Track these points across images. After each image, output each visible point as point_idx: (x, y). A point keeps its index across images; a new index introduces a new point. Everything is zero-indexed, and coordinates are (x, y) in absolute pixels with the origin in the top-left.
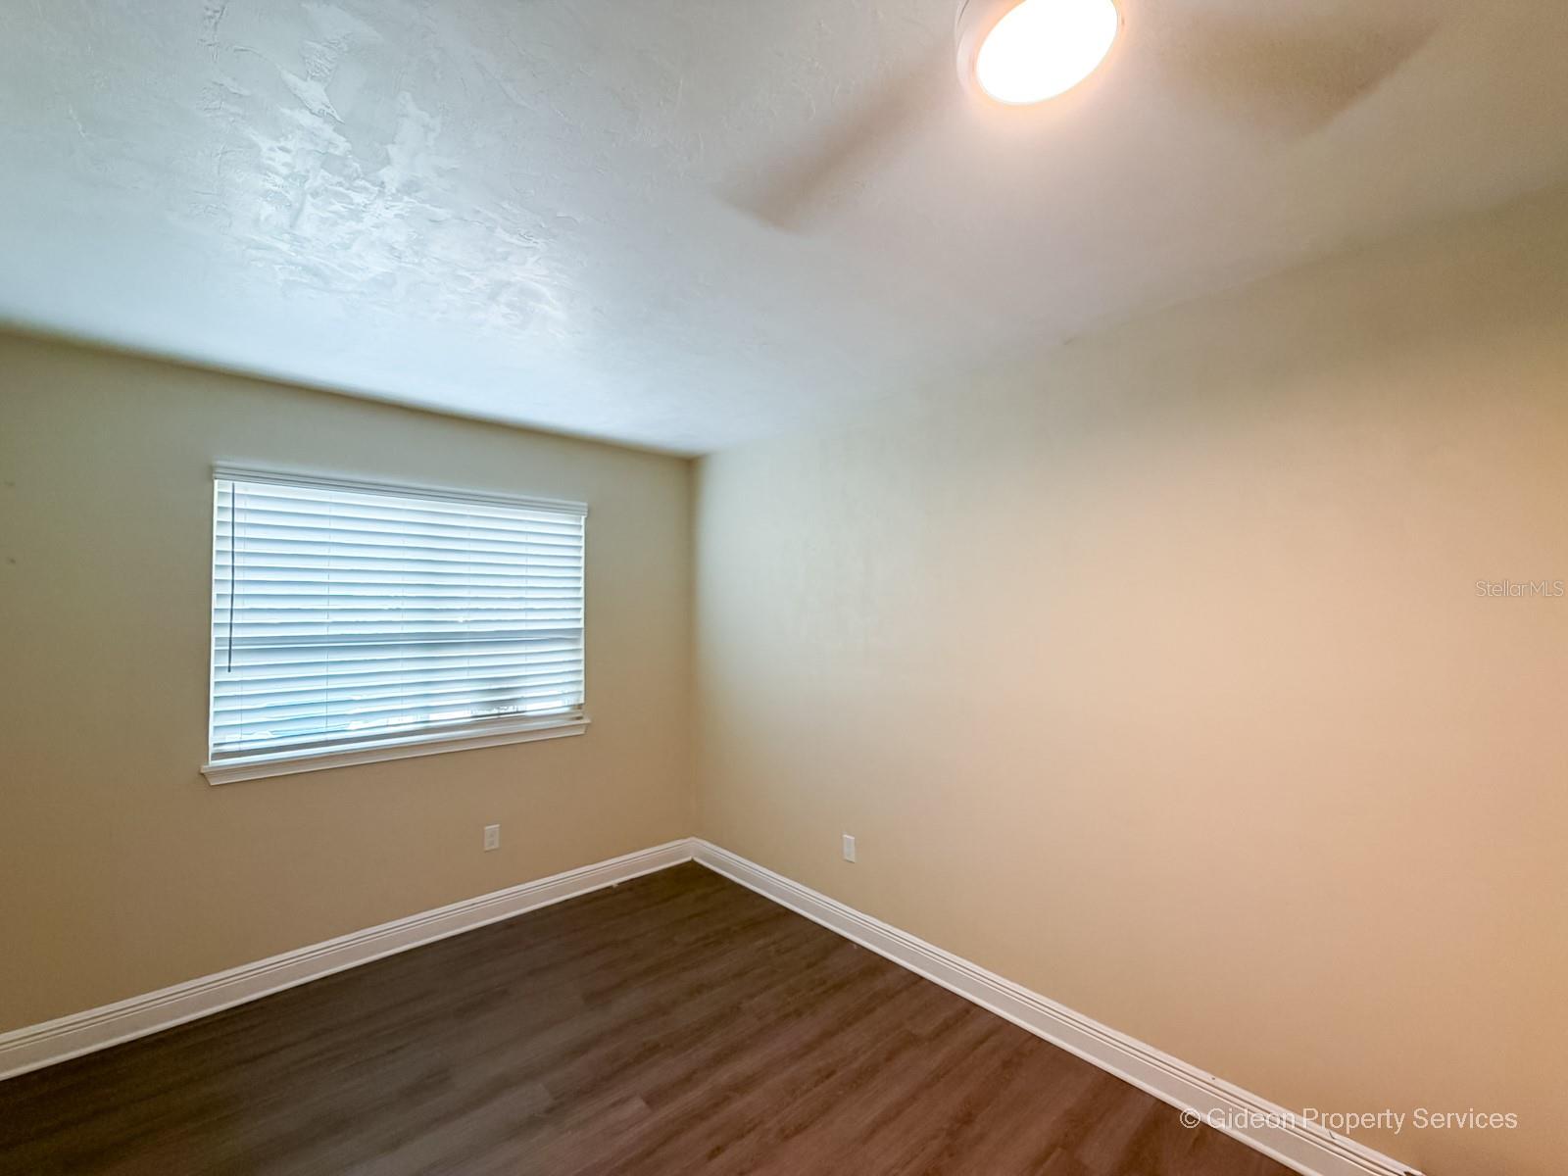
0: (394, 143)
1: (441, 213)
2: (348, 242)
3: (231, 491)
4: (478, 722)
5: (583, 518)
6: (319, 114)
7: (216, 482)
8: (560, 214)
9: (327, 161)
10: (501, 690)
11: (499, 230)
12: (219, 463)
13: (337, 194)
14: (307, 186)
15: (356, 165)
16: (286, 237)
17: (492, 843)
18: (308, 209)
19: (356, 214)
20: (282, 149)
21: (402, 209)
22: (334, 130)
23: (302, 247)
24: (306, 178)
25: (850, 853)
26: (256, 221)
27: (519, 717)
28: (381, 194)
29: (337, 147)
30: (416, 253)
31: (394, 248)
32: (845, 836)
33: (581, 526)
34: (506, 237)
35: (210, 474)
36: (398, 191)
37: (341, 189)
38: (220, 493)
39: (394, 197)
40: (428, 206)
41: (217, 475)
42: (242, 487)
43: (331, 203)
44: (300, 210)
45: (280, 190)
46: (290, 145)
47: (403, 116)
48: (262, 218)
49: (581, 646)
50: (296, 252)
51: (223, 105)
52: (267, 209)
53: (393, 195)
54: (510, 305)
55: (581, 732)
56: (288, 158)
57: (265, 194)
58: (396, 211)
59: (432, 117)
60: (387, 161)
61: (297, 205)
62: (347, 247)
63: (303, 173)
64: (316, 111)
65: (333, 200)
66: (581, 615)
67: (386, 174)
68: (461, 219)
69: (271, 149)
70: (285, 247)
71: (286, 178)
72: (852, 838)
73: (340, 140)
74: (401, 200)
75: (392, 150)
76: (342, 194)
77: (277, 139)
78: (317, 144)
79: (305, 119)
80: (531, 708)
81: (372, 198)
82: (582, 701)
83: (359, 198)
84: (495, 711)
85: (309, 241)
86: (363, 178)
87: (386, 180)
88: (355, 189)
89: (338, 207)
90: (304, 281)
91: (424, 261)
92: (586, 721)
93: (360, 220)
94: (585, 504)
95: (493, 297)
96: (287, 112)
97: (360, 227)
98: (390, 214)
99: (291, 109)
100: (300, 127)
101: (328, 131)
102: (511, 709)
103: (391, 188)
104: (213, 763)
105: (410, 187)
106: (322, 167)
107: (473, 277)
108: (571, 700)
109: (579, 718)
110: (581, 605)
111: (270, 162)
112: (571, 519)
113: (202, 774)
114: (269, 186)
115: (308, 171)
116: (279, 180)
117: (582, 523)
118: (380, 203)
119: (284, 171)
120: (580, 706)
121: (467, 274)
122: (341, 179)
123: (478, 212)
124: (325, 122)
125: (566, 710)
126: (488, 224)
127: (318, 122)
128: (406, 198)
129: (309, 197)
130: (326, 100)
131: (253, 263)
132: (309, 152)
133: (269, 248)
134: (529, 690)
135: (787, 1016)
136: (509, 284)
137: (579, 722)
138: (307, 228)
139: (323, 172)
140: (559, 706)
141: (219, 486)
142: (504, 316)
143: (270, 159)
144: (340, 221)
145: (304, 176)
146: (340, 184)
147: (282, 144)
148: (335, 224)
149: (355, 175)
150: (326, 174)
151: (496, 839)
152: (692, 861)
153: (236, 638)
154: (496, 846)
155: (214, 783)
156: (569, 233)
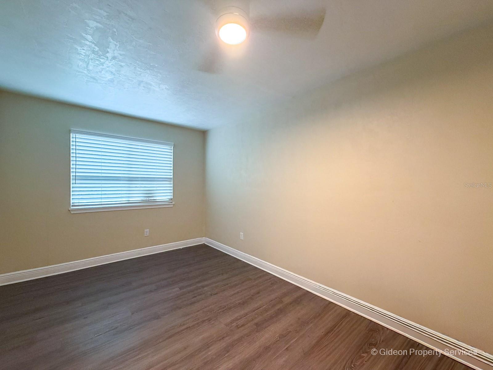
0: (109, 48)
1: (123, 64)
2: (101, 71)
3: (75, 137)
4: (143, 201)
5: (172, 147)
6: (91, 42)
7: (71, 134)
8: (151, 64)
9: (93, 52)
10: (149, 193)
11: (137, 68)
12: (72, 129)
13: (97, 60)
14: (89, 58)
15: (101, 53)
16: (86, 69)
17: (147, 234)
18: (90, 63)
19: (102, 64)
20: (83, 49)
21: (113, 63)
22: (95, 45)
23: (90, 72)
24: (89, 56)
25: (242, 237)
26: (78, 66)
27: (155, 201)
28: (107, 60)
29: (95, 49)
30: (118, 74)
31: (112, 72)
32: (241, 233)
33: (172, 149)
34: (139, 70)
35: (70, 132)
36: (111, 59)
37: (98, 58)
38: (72, 137)
39: (111, 60)
40: (119, 62)
41: (71, 132)
42: (78, 136)
43: (96, 62)
44: (89, 63)
45: (84, 59)
46: (85, 48)
47: (110, 42)
48: (80, 65)
49: (172, 183)
50: (89, 73)
51: (69, 40)
52: (81, 63)
53: (110, 60)
54: (144, 87)
55: (172, 206)
56: (84, 51)
57: (80, 59)
58: (111, 63)
59: (117, 42)
60: (108, 52)
61: (88, 62)
62: (101, 72)
63: (88, 55)
64: (90, 41)
65: (96, 61)
66: (172, 174)
67: (108, 55)
68: (128, 65)
69: (80, 49)
70: (86, 72)
71: (84, 56)
72: (242, 233)
73: (96, 47)
74: (112, 61)
75: (109, 50)
76: (98, 59)
77: (82, 47)
78: (91, 48)
79: (88, 43)
80: (158, 199)
81: (105, 60)
82: (172, 198)
83: (102, 60)
84: (148, 199)
85: (91, 70)
86: (103, 56)
87: (108, 56)
88: (101, 58)
89: (97, 62)
90: (91, 80)
91: (120, 75)
92: (173, 203)
93: (103, 66)
94: (173, 143)
95: (139, 85)
96: (83, 41)
97: (103, 67)
98: (110, 64)
99: (84, 41)
100: (87, 45)
101: (93, 46)
102: (153, 199)
103: (110, 58)
104: (72, 208)
105: (114, 58)
106: (93, 53)
107: (133, 80)
108: (169, 197)
109: (171, 202)
110: (172, 171)
111: (80, 52)
112: (169, 147)
113: (69, 210)
114: (81, 58)
115: (89, 54)
116: (83, 56)
117: (172, 148)
118: (107, 62)
119: (84, 54)
120: (172, 199)
121: (132, 79)
122: (97, 56)
123: (131, 64)
124: (92, 44)
125: (168, 200)
126: (135, 67)
127: (91, 44)
128: (113, 61)
129: (90, 60)
130: (92, 39)
131: (79, 76)
132: (89, 50)
133: (82, 72)
134: (157, 194)
136: (142, 81)
138: (91, 68)
139: (93, 55)
140: (166, 199)
142: (143, 89)
143: (80, 51)
144: (99, 66)
145: (89, 55)
146: (97, 57)
147: (83, 48)
148: (97, 67)
149: (100, 55)
150: (94, 55)
151: (148, 233)
152: (204, 244)
153: (77, 176)
154: (148, 235)
155: (72, 213)
156: (155, 69)
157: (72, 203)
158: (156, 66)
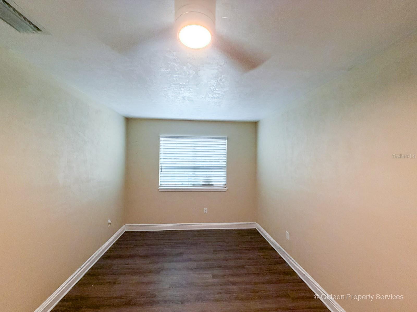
4: (204, 186)
7: (160, 139)
10: (208, 179)
11: (174, 89)
12: (160, 135)
25: (288, 237)
27: (212, 186)
35: (159, 137)
42: (164, 139)
49: (226, 171)
55: (226, 191)
66: (226, 163)
72: (288, 233)
80: (215, 184)
82: (226, 184)
84: (207, 184)
92: (227, 188)
94: (227, 137)
102: (210, 184)
104: (160, 188)
108: (224, 183)
109: (226, 187)
110: (226, 161)
112: (223, 140)
117: (226, 141)
121: (177, 97)
123: (169, 87)
125: (223, 185)
126: (172, 89)
134: (214, 180)
135: (255, 274)
136: (184, 97)
137: (225, 188)
140: (222, 184)
141: (161, 139)
151: (206, 211)
152: (256, 229)
153: (163, 166)
154: (207, 213)
155: (160, 191)
156: (185, 86)
157: (160, 184)
158: (184, 83)
